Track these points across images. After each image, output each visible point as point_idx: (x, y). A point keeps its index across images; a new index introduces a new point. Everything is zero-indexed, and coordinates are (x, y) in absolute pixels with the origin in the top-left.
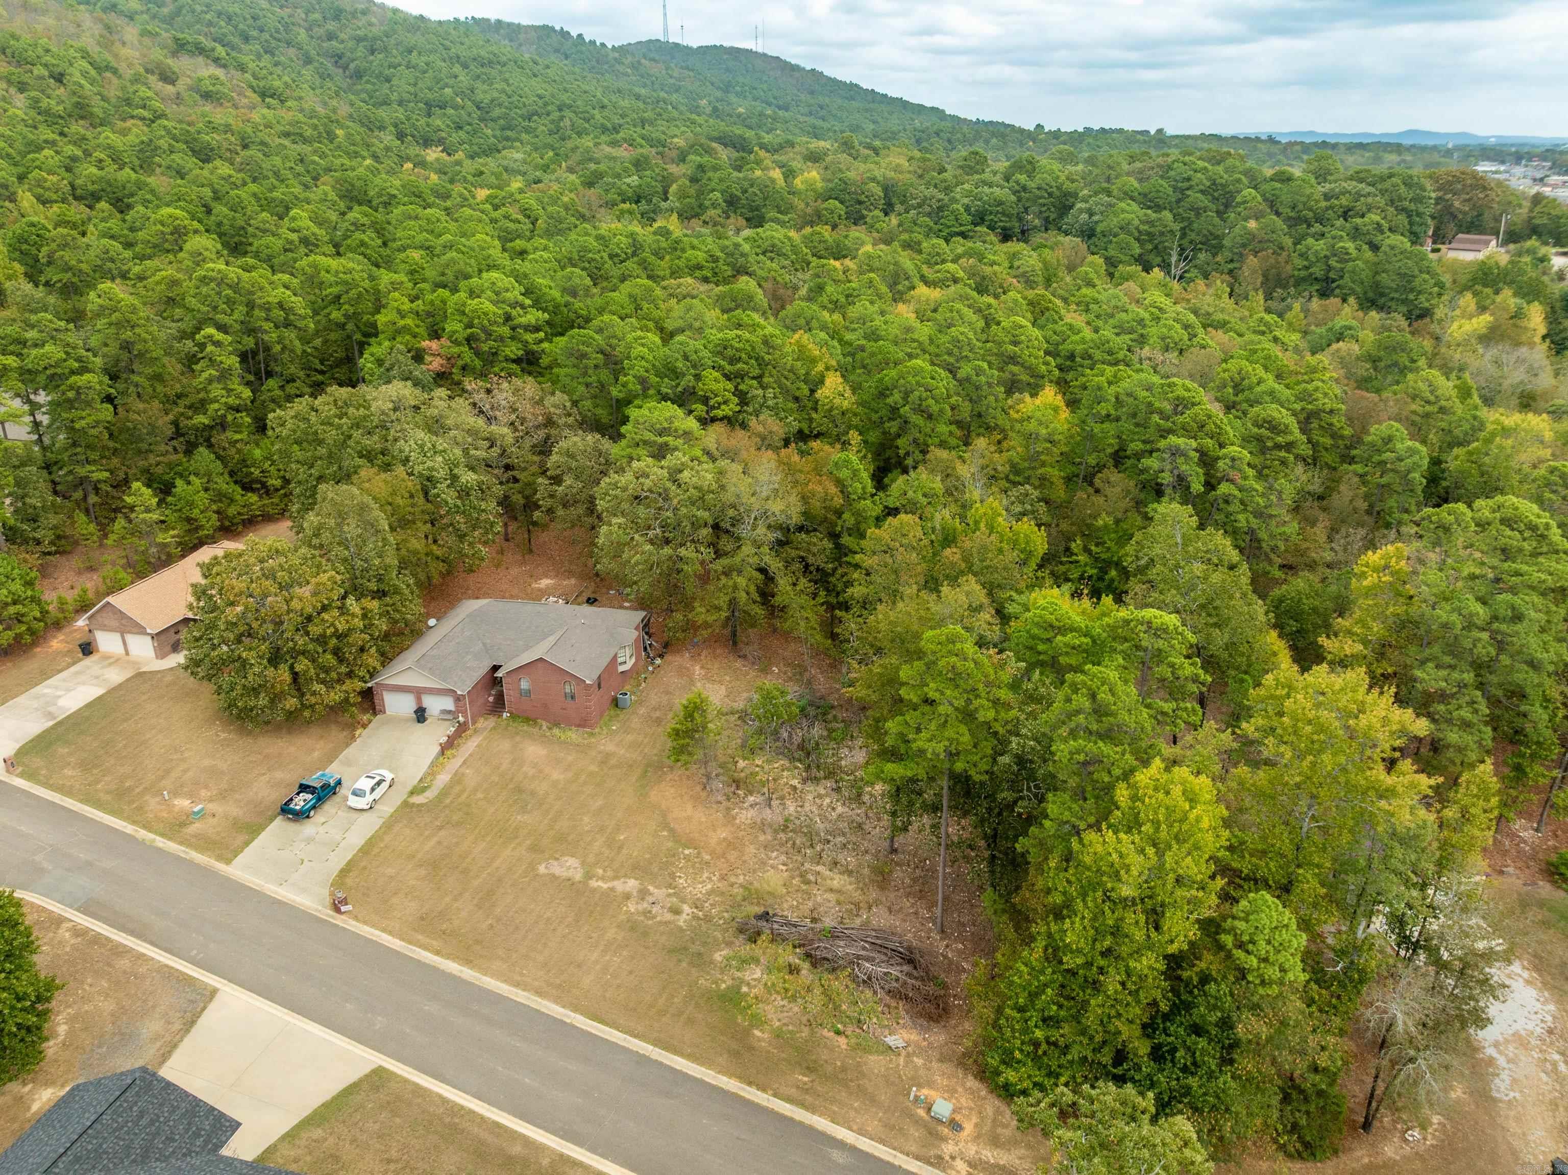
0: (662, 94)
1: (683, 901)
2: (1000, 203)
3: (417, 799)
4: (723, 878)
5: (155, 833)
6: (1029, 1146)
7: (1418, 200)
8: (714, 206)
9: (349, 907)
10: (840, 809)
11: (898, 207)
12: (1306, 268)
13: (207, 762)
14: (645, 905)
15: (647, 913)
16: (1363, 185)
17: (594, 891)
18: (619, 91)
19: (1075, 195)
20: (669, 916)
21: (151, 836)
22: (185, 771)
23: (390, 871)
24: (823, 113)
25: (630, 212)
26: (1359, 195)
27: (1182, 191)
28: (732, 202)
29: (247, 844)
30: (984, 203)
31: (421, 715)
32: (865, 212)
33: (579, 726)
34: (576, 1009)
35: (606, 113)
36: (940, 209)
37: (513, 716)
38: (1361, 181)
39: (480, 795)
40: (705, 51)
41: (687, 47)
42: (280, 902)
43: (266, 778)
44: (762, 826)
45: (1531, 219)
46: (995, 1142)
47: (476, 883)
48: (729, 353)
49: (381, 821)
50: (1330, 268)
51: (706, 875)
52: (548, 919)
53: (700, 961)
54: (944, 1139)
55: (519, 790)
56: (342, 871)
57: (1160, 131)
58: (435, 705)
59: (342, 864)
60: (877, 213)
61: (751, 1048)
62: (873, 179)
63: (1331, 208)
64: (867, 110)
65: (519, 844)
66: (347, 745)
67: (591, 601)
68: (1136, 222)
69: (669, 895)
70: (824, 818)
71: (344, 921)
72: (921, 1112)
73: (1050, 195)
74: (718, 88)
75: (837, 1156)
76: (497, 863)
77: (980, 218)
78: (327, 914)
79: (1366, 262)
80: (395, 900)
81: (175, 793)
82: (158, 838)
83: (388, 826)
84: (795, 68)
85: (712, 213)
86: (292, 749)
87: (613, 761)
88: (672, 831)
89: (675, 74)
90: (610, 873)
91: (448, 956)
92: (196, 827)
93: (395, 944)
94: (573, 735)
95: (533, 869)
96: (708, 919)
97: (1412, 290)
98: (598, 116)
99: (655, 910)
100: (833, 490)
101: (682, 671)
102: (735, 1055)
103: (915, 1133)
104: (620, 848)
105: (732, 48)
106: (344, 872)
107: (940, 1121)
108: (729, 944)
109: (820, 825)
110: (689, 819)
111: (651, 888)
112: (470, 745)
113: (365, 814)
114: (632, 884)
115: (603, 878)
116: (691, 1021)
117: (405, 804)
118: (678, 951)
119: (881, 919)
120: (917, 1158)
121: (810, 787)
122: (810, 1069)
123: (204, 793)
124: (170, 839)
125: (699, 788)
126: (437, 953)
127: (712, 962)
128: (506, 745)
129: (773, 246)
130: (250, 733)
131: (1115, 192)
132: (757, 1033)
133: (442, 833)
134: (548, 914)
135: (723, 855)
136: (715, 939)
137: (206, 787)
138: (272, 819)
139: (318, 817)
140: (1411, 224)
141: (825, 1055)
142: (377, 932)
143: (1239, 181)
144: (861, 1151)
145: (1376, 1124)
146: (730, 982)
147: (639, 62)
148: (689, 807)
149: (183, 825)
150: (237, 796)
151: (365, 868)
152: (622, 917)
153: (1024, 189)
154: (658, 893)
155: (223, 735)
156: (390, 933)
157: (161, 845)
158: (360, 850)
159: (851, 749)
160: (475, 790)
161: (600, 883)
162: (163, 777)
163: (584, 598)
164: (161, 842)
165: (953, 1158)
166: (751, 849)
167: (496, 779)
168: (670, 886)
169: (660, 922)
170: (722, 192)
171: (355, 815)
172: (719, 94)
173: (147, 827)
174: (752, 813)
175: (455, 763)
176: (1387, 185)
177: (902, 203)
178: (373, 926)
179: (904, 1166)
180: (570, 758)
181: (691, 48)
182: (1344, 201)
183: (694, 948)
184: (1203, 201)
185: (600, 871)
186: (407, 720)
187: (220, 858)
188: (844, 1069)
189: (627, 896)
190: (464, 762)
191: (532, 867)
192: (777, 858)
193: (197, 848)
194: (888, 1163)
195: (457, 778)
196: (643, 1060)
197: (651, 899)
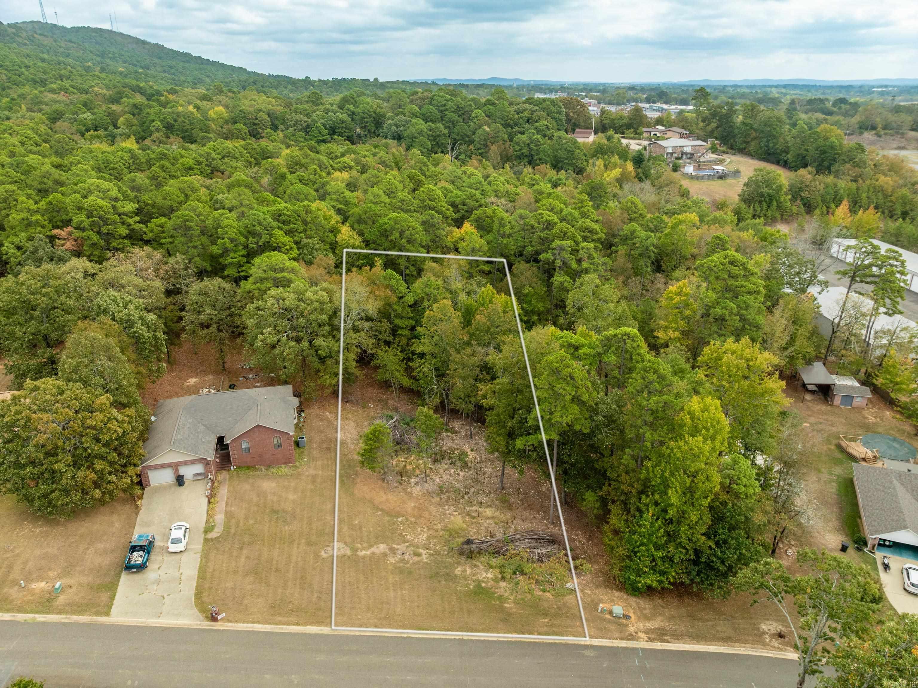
0: (61, 59)
1: (418, 547)
2: (343, 122)
3: (213, 535)
4: (429, 529)
5: (32, 612)
6: (661, 615)
7: (559, 112)
8: (157, 130)
9: (223, 615)
10: (462, 474)
11: (281, 127)
12: (520, 150)
13: (38, 552)
14: (398, 557)
15: (402, 560)
16: (532, 106)
17: (364, 557)
18: (28, 56)
19: (384, 116)
20: (416, 559)
21: (31, 616)
22: (25, 563)
23: (230, 584)
24: (173, 71)
25: (98, 137)
26: (532, 112)
27: (442, 112)
28: (169, 128)
29: (112, 598)
30: (334, 122)
31: (180, 481)
32: (260, 130)
33: (286, 463)
34: (404, 627)
35: (32, 71)
36: (308, 126)
37: (239, 467)
38: (530, 104)
39: (251, 522)
40: (76, 30)
41: (63, 28)
42: (166, 629)
43: (92, 550)
44: (429, 494)
45: (602, 121)
46: (647, 618)
47: (290, 575)
48: (283, 218)
49: (199, 555)
50: (531, 149)
51: (419, 529)
52: (350, 582)
53: (450, 577)
54: (627, 626)
55: (274, 511)
56: (196, 595)
57: (376, 79)
58: (188, 472)
59: (193, 592)
60: (269, 130)
61: (510, 614)
62: (260, 110)
63: (521, 118)
64: (201, 69)
65: (299, 544)
66: (137, 514)
67: (232, 387)
68: (425, 130)
69: (408, 547)
70: (458, 481)
71: (221, 625)
72: (608, 616)
73: (370, 116)
74: (97, 55)
75: (589, 653)
76: (294, 559)
77: (333, 131)
78: (207, 625)
79: (549, 145)
80: (246, 602)
81: (28, 580)
82: (36, 616)
83: (205, 556)
84: (144, 43)
85: (156, 135)
86: (96, 527)
87: (319, 480)
88: (382, 510)
89: (64, 46)
90: (365, 545)
91: (305, 624)
92: (62, 599)
93: (268, 628)
94: (285, 470)
95: (319, 556)
96: (438, 553)
97: (574, 159)
98: (26, 73)
99: (406, 557)
100: (388, 292)
101: (320, 418)
102: (505, 621)
103: (613, 627)
104: (361, 528)
105: (97, 29)
106: (199, 594)
107: (619, 617)
108: (459, 563)
109: (458, 485)
110: (387, 500)
111: (394, 546)
112: (224, 492)
113: (185, 554)
114: (382, 548)
115: (363, 549)
116: (469, 612)
117: (206, 540)
118: (435, 576)
119: (521, 526)
120: (622, 639)
121: (438, 466)
122: (545, 614)
123: (51, 574)
124: (47, 613)
125: (380, 482)
126: (298, 624)
127: (456, 576)
128: (247, 486)
129: (229, 153)
130: (58, 524)
131: (407, 114)
132: (506, 605)
133: (245, 552)
134: (347, 580)
135: (421, 516)
136: (450, 563)
137: (50, 569)
138: (119, 576)
139: (152, 566)
140: (558, 125)
141: (546, 605)
142: (250, 625)
143: (470, 105)
144: (596, 646)
145: (777, 551)
146: (473, 584)
147: (33, 36)
148: (382, 493)
149: (49, 600)
150: (78, 569)
151: (210, 588)
152: (390, 567)
153: (353, 113)
154: (401, 547)
155: (38, 530)
156: (259, 622)
157: (43, 620)
158: (199, 578)
159: (443, 440)
160: (246, 518)
161: (364, 552)
162: (9, 573)
163: (227, 386)
164: (40, 618)
165: (636, 633)
166: (432, 508)
167: (256, 509)
168: (404, 542)
169: (414, 563)
170: (161, 121)
171: (178, 556)
172: (98, 59)
173: (20, 610)
174: (418, 488)
175: (221, 505)
176: (544, 105)
177: (282, 124)
178: (244, 622)
179: (620, 645)
180: (293, 484)
181: (66, 28)
182: (526, 114)
183: (442, 571)
184: (455, 117)
185: (359, 545)
186: (170, 487)
187: (98, 614)
188: (559, 608)
189: (385, 555)
190: (227, 504)
191: (317, 556)
192: (449, 509)
193: (73, 612)
194: (612, 647)
195: (229, 516)
196: (461, 642)
197: (400, 552)
